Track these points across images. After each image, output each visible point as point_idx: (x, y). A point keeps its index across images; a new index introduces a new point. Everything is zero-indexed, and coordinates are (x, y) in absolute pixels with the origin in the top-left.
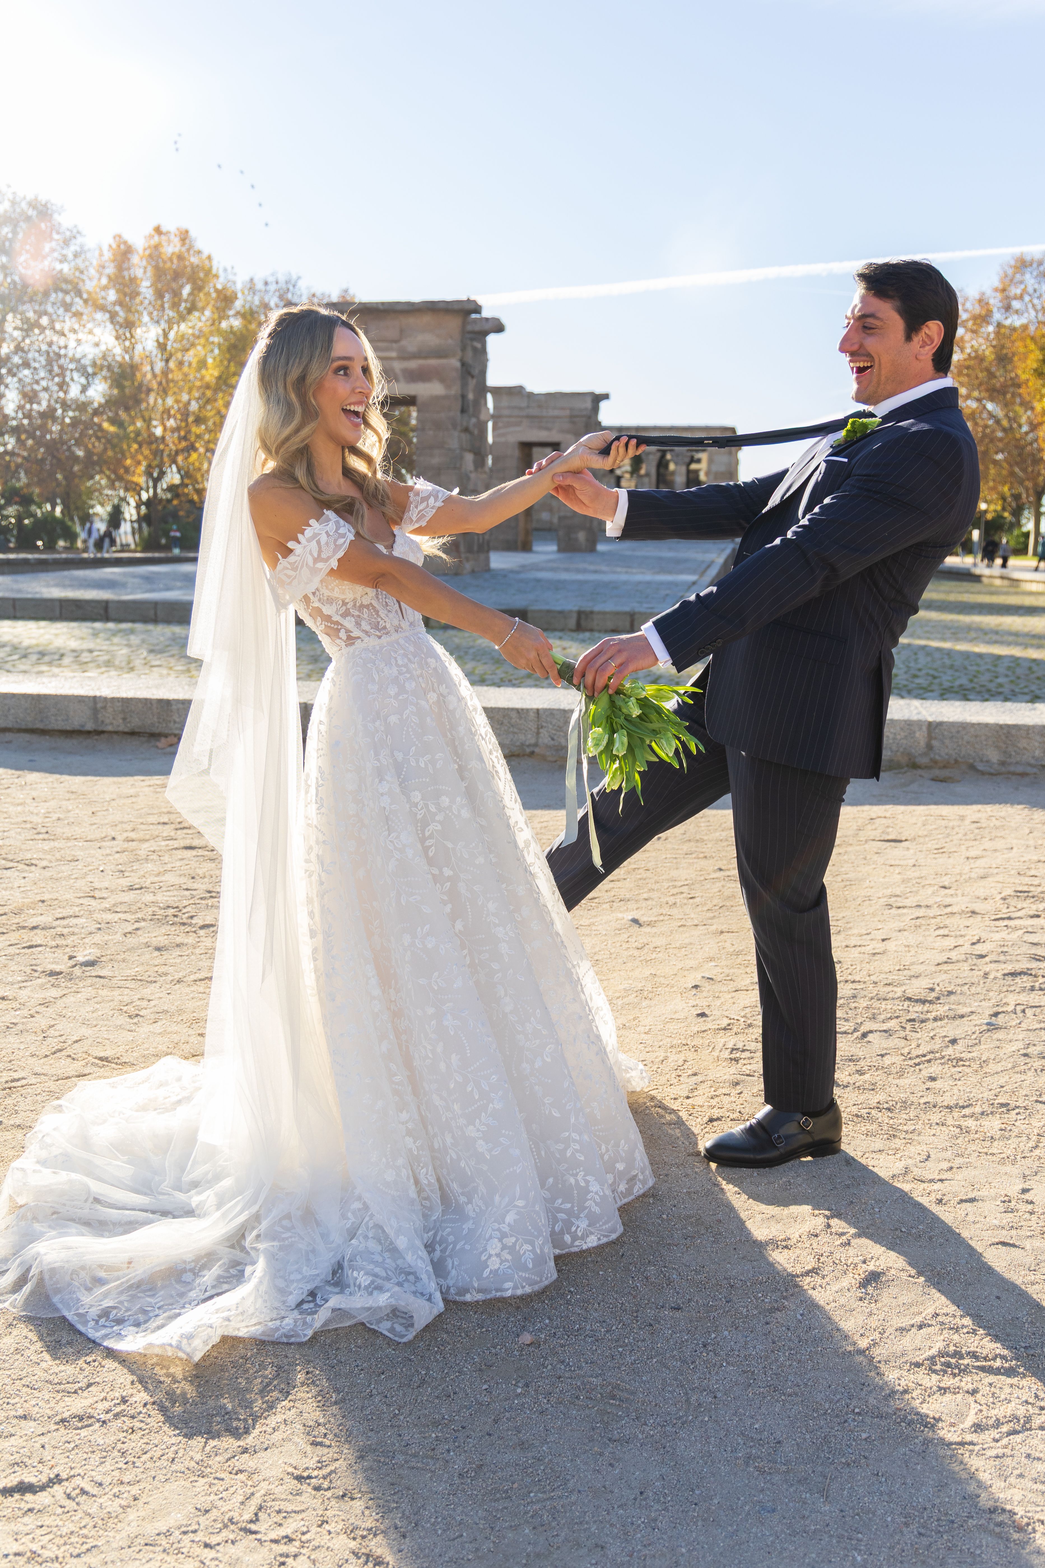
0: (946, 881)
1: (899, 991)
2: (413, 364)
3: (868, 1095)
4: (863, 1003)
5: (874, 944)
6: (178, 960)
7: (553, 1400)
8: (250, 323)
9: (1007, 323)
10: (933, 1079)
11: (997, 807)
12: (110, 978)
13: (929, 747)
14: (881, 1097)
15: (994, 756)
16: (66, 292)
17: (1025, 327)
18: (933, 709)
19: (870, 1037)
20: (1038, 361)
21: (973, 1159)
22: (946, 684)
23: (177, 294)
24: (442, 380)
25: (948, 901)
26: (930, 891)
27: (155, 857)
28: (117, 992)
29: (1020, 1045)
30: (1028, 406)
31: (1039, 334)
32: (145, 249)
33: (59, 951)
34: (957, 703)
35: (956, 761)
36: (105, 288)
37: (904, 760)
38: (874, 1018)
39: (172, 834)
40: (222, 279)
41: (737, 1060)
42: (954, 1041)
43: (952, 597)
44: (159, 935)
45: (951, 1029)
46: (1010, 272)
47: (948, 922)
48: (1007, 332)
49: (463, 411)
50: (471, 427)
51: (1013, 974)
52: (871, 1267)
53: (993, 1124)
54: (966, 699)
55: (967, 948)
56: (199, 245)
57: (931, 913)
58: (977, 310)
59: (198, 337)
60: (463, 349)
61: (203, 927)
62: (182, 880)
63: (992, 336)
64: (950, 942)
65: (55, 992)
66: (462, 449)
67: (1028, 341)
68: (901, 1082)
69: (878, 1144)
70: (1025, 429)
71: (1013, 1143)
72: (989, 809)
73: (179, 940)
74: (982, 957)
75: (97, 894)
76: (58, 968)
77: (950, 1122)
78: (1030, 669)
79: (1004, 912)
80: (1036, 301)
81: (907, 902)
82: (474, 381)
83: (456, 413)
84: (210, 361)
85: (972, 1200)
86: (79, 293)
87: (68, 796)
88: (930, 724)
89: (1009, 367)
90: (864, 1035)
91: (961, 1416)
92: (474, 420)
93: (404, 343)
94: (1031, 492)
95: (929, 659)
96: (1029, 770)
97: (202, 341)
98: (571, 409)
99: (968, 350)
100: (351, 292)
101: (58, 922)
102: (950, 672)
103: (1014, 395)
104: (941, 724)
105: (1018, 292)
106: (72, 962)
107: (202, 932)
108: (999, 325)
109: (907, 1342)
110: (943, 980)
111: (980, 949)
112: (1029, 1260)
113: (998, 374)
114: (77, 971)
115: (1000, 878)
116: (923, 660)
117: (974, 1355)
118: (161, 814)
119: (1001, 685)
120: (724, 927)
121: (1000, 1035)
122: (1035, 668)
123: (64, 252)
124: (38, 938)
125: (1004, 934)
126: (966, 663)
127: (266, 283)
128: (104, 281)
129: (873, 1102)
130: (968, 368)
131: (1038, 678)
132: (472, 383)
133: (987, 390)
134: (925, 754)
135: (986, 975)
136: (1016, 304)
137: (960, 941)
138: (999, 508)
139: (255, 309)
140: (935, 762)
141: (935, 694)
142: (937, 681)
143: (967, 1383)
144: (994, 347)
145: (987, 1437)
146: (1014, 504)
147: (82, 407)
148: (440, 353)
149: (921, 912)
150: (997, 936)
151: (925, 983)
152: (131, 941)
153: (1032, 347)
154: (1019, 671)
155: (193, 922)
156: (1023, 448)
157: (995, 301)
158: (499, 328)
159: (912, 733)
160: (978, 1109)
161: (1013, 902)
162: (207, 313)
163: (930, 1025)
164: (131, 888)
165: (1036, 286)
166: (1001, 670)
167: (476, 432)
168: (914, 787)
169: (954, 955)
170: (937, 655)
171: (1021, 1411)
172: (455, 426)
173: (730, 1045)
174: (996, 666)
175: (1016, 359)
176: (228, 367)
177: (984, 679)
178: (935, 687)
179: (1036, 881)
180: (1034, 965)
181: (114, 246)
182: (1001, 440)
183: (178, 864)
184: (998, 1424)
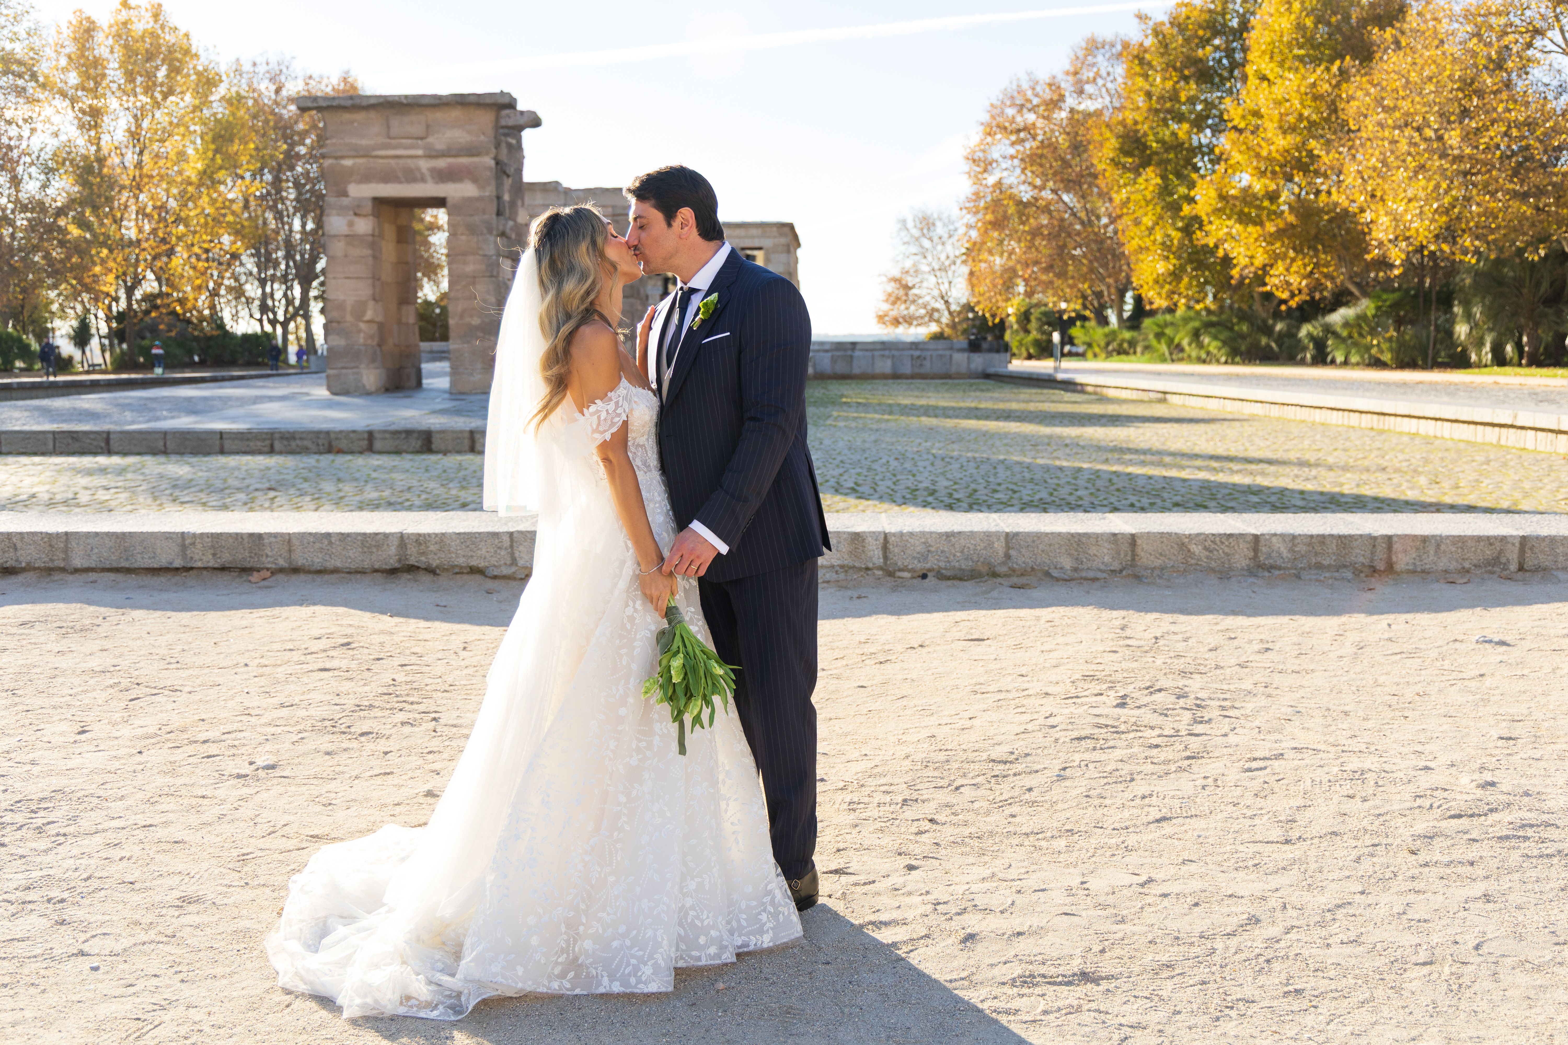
0: (1024, 671)
1: (985, 756)
2: (442, 163)
3: (961, 829)
4: (955, 765)
5: (962, 722)
6: (350, 761)
7: (746, 1017)
8: (238, 109)
9: (1082, 107)
10: (1013, 816)
11: (1069, 609)
12: (294, 778)
13: (1008, 556)
14: (973, 830)
15: (1067, 563)
16: (20, 76)
17: (1098, 113)
18: (1010, 521)
19: (962, 790)
20: (1115, 149)
21: (1044, 866)
22: (1026, 499)
23: (150, 75)
24: (475, 180)
25: (1025, 686)
26: (1009, 679)
27: (293, 678)
28: (304, 788)
29: (1083, 789)
30: (1105, 196)
31: (1114, 121)
32: (111, 26)
33: (237, 759)
34: (1033, 515)
35: (1033, 569)
36: (65, 70)
37: (984, 570)
38: (964, 775)
39: (303, 658)
40: (202, 59)
41: (854, 810)
42: (1030, 790)
43: (1032, 407)
44: (325, 742)
45: (1028, 781)
46: (1081, 54)
47: (1025, 702)
48: (1080, 117)
49: (499, 213)
50: (508, 231)
51: (1079, 739)
52: (969, 931)
53: (1061, 844)
54: (1045, 511)
55: (1041, 721)
56: (174, 21)
57: (1010, 696)
58: (1048, 95)
59: (178, 125)
60: (497, 146)
61: (362, 734)
62: (329, 697)
63: (1065, 122)
64: (1027, 717)
65: (245, 791)
66: (499, 255)
67: (1104, 129)
68: (988, 819)
69: (971, 860)
70: (1105, 220)
71: (1075, 854)
72: (1062, 610)
73: (344, 745)
74: (1054, 727)
75: (252, 712)
76: (243, 772)
77: (1026, 843)
78: (1110, 480)
79: (1073, 692)
80: (1109, 85)
81: (990, 689)
82: (510, 180)
83: (491, 216)
84: (190, 151)
85: (1043, 890)
86: (34, 77)
87: (182, 629)
88: (1007, 534)
89: (1085, 156)
90: (957, 788)
91: (1034, 1007)
92: (511, 223)
93: (430, 140)
94: (1113, 290)
95: (1009, 473)
96: (1099, 575)
97: (182, 129)
98: (613, 207)
99: (1040, 138)
100: (353, 73)
101: (226, 736)
102: (1030, 486)
103: (1090, 185)
104: (1017, 534)
105: (1091, 75)
106: (253, 767)
107: (363, 739)
108: (1072, 111)
109: (996, 971)
110: (1021, 746)
111: (1052, 721)
112: (1085, 922)
113: (1073, 163)
114: (261, 773)
115: (1070, 666)
116: (1002, 474)
117: (1044, 976)
118: (283, 641)
119: (1080, 498)
120: (833, 715)
121: (1068, 783)
122: (1115, 479)
123: (16, 29)
124: (213, 749)
125: (1072, 709)
126: (1046, 476)
127: (255, 64)
128: (63, 62)
129: (966, 833)
130: (1041, 156)
131: (1118, 490)
132: (508, 183)
133: (1062, 181)
134: (1004, 563)
135: (1056, 740)
136: (1089, 88)
137: (1035, 716)
138: (1078, 307)
139: (243, 93)
140: (1014, 571)
141: (1015, 508)
142: (1016, 495)
143: (1038, 990)
144: (1068, 134)
145: (1051, 1017)
146: (1096, 303)
147: (40, 206)
148: (472, 151)
149: (1002, 696)
150: (1066, 711)
151: (1006, 748)
152: (301, 748)
153: (1108, 134)
154: (1099, 483)
155: (352, 730)
156: (1102, 242)
157: (1067, 85)
158: (535, 122)
159: (991, 544)
160: (1049, 834)
161: (1080, 684)
162: (188, 97)
163: (1011, 779)
164: (282, 706)
165: (1110, 69)
166: (1081, 482)
167: (513, 236)
168: (995, 594)
169: (1030, 727)
170: (1017, 469)
171: (1075, 1003)
172: (490, 231)
173: (848, 800)
174: (1076, 478)
175: (1091, 147)
176: (213, 159)
177: (1064, 492)
178: (1014, 502)
179: (1101, 667)
180: (1096, 731)
181: (74, 22)
182: (1079, 233)
183: (319, 684)
184: (1059, 1009)
